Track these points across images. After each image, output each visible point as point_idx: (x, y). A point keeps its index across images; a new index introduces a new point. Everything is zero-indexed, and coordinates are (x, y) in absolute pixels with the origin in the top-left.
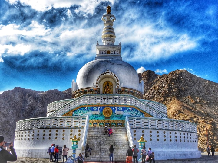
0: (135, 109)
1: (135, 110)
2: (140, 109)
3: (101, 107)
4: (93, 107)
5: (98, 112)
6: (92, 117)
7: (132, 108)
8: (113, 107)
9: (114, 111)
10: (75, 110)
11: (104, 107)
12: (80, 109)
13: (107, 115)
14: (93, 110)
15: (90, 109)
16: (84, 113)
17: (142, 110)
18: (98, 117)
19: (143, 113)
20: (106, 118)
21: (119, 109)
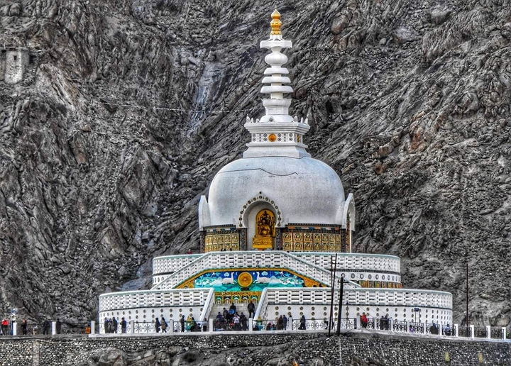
0: (289, 273)
1: (287, 275)
2: (296, 273)
3: (235, 272)
4: (223, 273)
5: (231, 280)
6: (223, 288)
7: (284, 272)
8: (253, 271)
9: (255, 277)
10: (197, 277)
11: (240, 272)
12: (205, 275)
13: (245, 284)
14: (223, 277)
15: (220, 276)
16: (210, 281)
17: (301, 274)
18: (231, 287)
19: (302, 279)
20: (244, 289)
21: (263, 274)
